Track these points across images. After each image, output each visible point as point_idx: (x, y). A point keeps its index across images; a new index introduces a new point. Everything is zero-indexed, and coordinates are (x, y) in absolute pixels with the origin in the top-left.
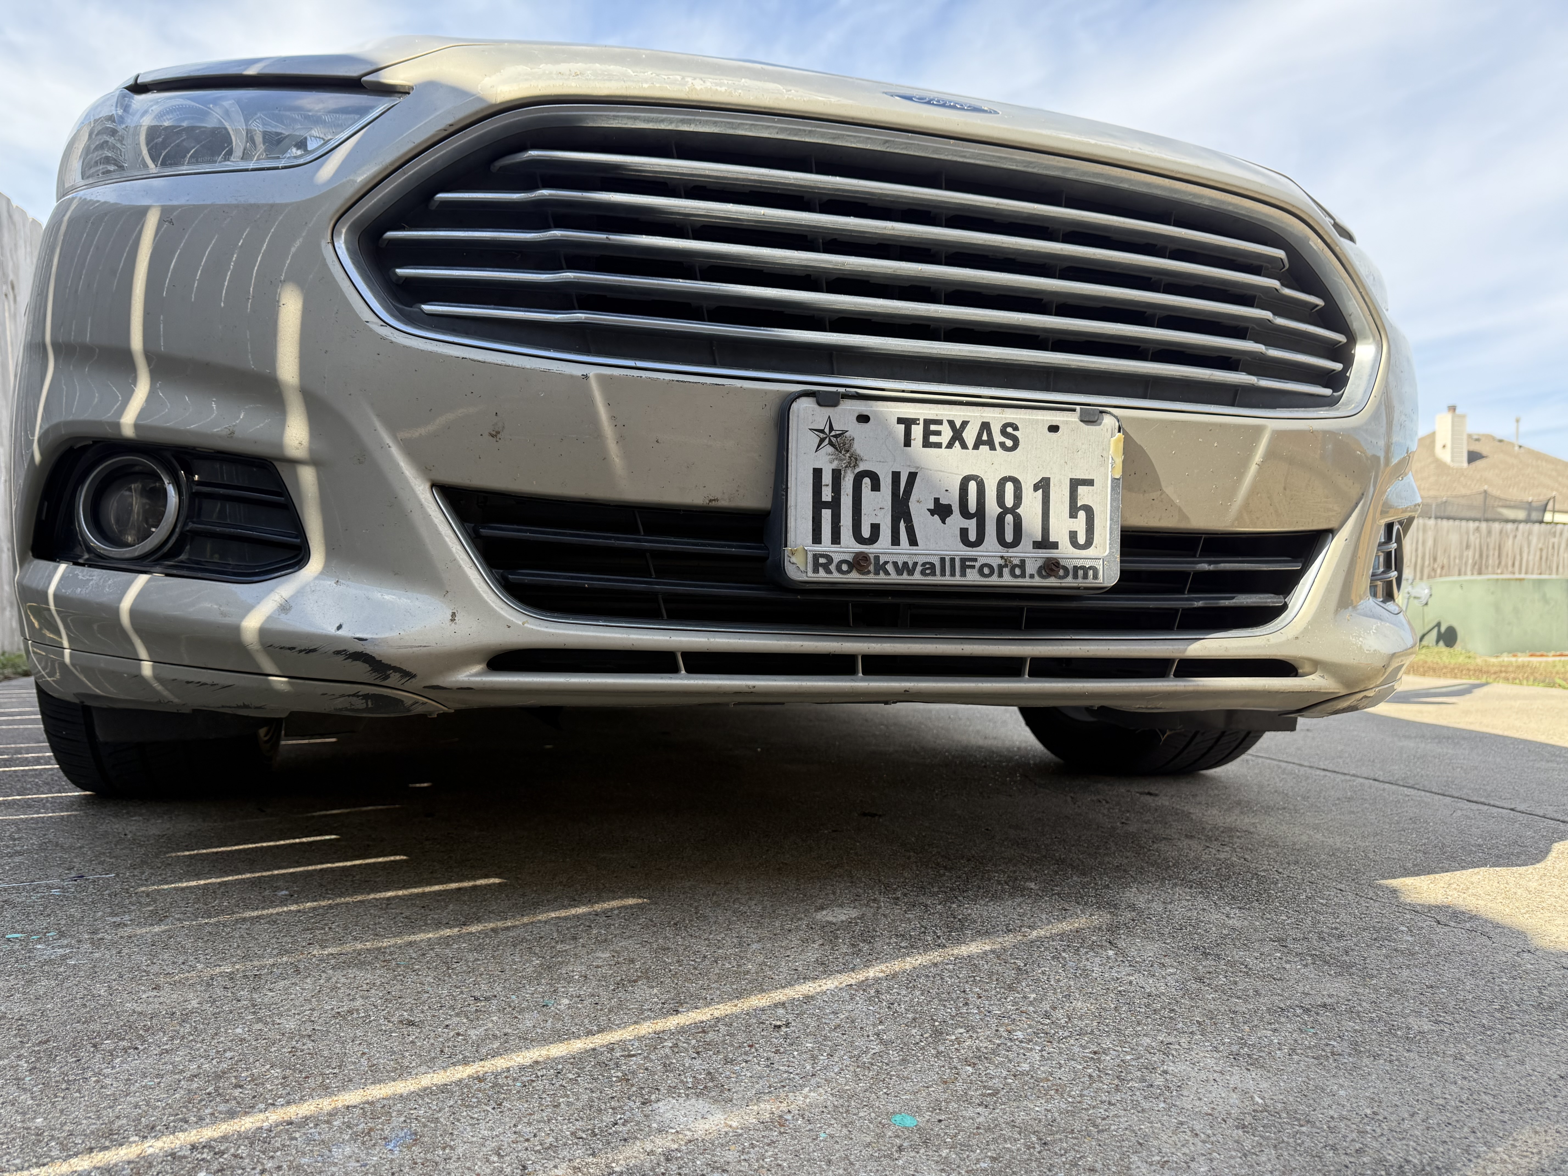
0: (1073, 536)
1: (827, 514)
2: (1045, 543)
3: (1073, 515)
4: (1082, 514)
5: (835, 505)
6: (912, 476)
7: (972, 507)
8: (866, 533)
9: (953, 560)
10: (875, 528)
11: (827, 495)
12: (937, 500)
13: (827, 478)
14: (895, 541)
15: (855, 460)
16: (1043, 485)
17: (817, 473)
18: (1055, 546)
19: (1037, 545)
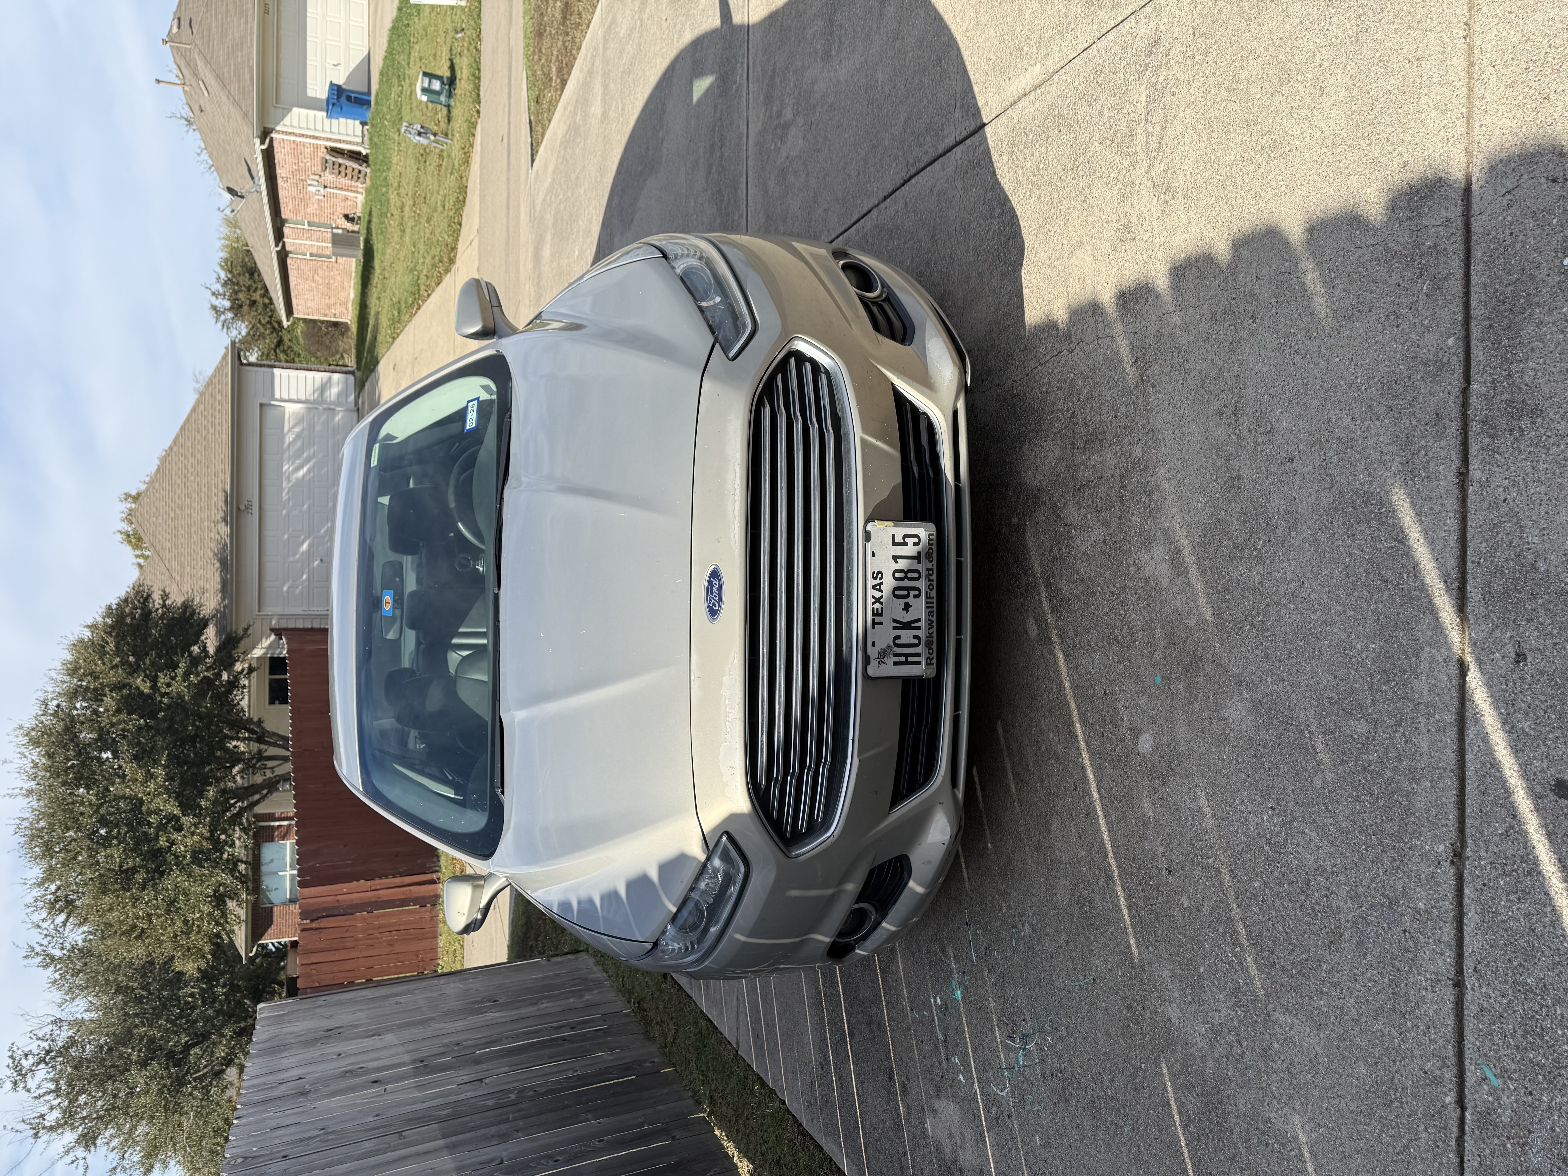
0: (915, 544)
1: (910, 659)
2: (917, 557)
3: (906, 544)
4: (907, 540)
5: (907, 655)
6: (895, 621)
7: (905, 593)
8: (916, 641)
9: (927, 603)
10: (915, 637)
11: (903, 659)
12: (903, 609)
13: (896, 659)
14: (919, 628)
15: (889, 647)
16: (896, 558)
17: (895, 664)
18: (919, 553)
19: (919, 562)
